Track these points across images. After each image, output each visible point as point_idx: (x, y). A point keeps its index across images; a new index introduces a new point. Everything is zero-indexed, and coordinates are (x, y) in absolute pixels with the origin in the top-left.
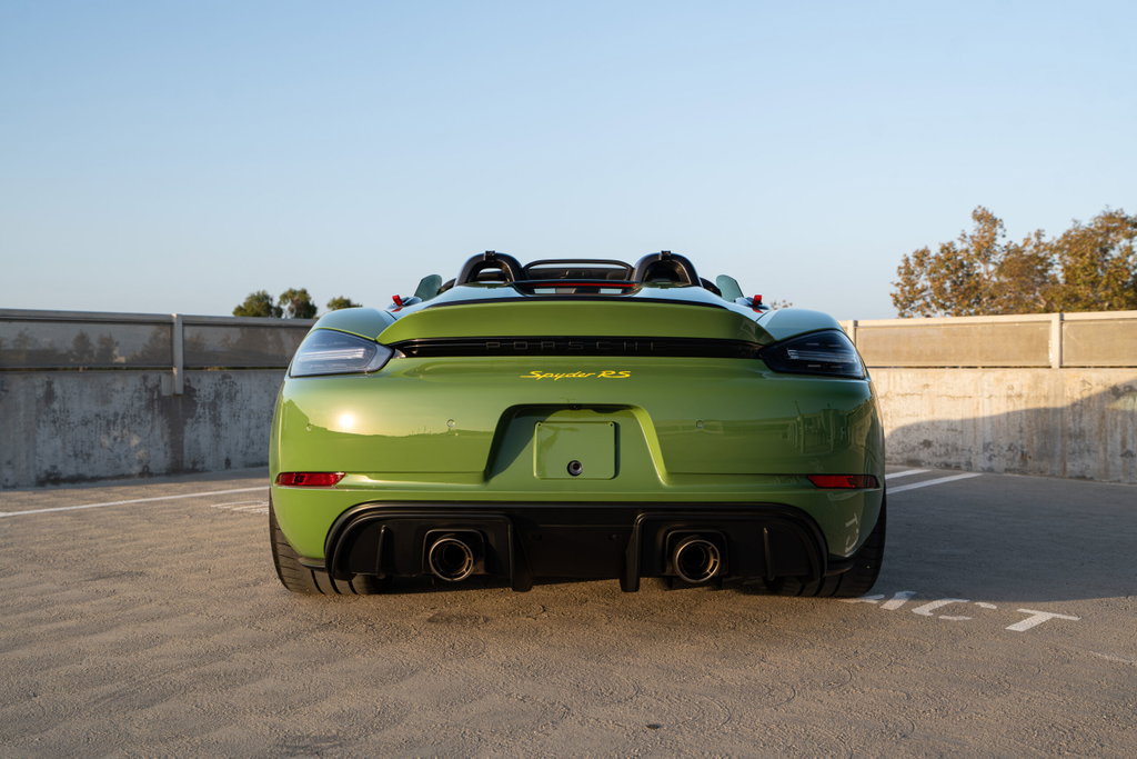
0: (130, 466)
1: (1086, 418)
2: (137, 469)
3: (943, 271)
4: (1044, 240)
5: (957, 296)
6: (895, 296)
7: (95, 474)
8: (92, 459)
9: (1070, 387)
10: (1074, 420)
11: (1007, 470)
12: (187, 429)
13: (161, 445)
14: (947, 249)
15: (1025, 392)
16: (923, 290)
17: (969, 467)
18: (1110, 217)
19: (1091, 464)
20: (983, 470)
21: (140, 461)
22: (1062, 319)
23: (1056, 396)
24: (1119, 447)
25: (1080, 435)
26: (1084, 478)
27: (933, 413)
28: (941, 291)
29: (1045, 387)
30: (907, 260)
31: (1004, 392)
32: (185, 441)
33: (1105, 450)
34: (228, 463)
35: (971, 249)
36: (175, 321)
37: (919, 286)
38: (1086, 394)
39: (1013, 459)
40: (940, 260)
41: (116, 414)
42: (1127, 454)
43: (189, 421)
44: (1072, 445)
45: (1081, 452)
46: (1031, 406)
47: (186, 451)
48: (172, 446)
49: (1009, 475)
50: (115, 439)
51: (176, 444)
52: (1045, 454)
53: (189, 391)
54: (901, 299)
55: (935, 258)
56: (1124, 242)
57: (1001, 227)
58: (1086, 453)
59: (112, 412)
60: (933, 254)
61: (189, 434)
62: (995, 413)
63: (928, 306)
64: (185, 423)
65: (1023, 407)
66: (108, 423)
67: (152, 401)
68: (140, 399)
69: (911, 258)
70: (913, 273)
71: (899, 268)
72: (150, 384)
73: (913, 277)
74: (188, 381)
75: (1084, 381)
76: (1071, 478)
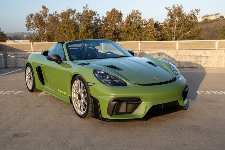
3: (37, 19)
4: (57, 13)
5: (40, 25)
6: (26, 24)
14: (37, 14)
16: (32, 23)
18: (69, 10)
28: (36, 24)
30: (28, 16)
35: (42, 15)
37: (31, 22)
40: (36, 16)
54: (28, 25)
56: (73, 16)
57: (48, 10)
60: (34, 15)
63: (34, 27)
69: (29, 16)
70: (30, 19)
71: (27, 18)
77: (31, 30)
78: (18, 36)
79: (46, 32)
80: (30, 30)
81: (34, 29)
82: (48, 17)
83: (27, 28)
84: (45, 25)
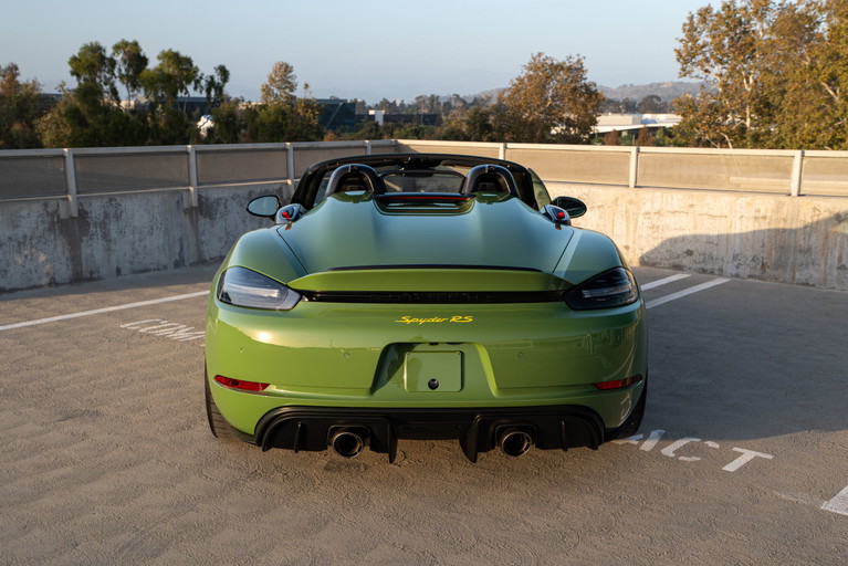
0: (40, 278)
1: (813, 238)
2: (45, 281)
3: (724, 28)
5: (733, 52)
7: (12, 286)
8: (9, 275)
9: (805, 213)
10: (804, 239)
11: (750, 276)
12: (83, 245)
13: (63, 260)
14: (728, 7)
15: (769, 214)
16: (704, 46)
17: (721, 273)
19: (814, 274)
20: (732, 276)
21: (48, 274)
22: (803, 155)
23: (792, 219)
24: (836, 261)
25: (808, 250)
26: (807, 284)
27: (696, 228)
28: (719, 47)
29: (785, 211)
30: (691, 18)
31: (752, 215)
32: (83, 255)
33: (826, 263)
34: (118, 271)
35: (749, 8)
36: (66, 155)
37: (700, 42)
38: (816, 219)
39: (755, 268)
40: (721, 17)
41: (25, 237)
42: (842, 267)
43: (85, 238)
44: (801, 258)
45: (807, 264)
46: (773, 226)
47: (84, 263)
48: (72, 260)
49: (751, 280)
50: (26, 257)
51: (75, 259)
52: (780, 265)
53: (83, 214)
54: (684, 54)
55: (716, 15)
58: (811, 266)
59: (21, 234)
60: (715, 12)
61: (85, 250)
62: (744, 230)
63: (707, 60)
64: (82, 241)
65: (767, 227)
66: (19, 243)
67: (53, 223)
68: (43, 222)
69: (696, 15)
70: (696, 30)
71: (685, 25)
72: (50, 210)
73: (695, 33)
74: (81, 205)
75: (815, 209)
76: (798, 284)
77: (694, 74)
78: (659, 99)
79: (751, 81)
80: (689, 73)
81: (706, 71)
82: (771, 17)
83: (679, 66)
84: (754, 51)
